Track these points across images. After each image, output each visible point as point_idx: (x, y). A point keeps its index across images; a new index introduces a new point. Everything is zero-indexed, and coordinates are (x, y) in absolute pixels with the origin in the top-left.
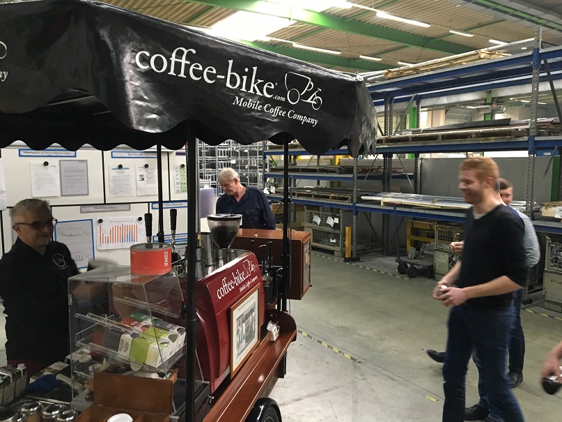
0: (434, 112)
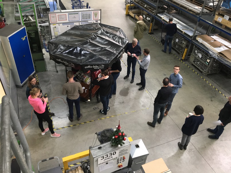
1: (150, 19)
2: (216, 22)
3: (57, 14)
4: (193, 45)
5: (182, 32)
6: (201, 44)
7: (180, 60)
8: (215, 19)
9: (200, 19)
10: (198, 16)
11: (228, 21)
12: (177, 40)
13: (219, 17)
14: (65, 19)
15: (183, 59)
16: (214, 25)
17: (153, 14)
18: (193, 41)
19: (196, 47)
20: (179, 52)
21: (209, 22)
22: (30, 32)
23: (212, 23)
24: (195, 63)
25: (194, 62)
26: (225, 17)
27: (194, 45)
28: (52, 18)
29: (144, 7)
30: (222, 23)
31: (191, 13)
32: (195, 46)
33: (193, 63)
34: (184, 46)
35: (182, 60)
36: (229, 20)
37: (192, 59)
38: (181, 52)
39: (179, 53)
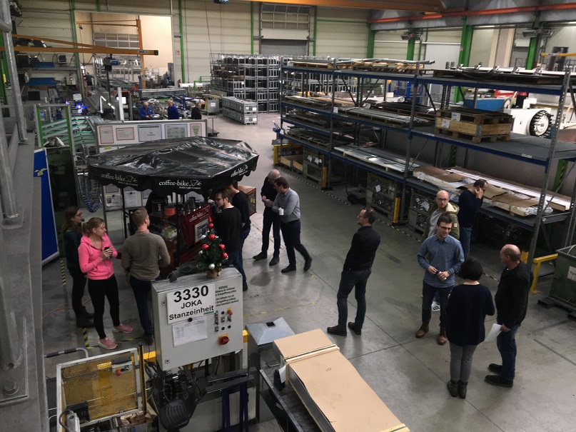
0: (502, 30)
1: (320, 161)
2: (441, 131)
3: (114, 127)
4: (408, 188)
5: (384, 168)
6: (424, 181)
7: (390, 226)
8: (438, 126)
9: (412, 133)
10: (407, 129)
11: (461, 123)
12: (378, 188)
13: (444, 120)
14: (131, 137)
15: (394, 222)
16: (438, 136)
17: (326, 150)
18: (407, 180)
19: (416, 190)
20: (387, 212)
21: (429, 134)
22: (55, 165)
23: (433, 135)
24: (421, 225)
25: (418, 224)
26: (453, 118)
27: (410, 187)
28: (103, 135)
29: (308, 141)
30: (452, 130)
31: (394, 126)
32: (414, 189)
33: (417, 226)
34: (392, 196)
35: (394, 224)
36: (461, 120)
37: (413, 218)
38: (390, 211)
39: (386, 215)
